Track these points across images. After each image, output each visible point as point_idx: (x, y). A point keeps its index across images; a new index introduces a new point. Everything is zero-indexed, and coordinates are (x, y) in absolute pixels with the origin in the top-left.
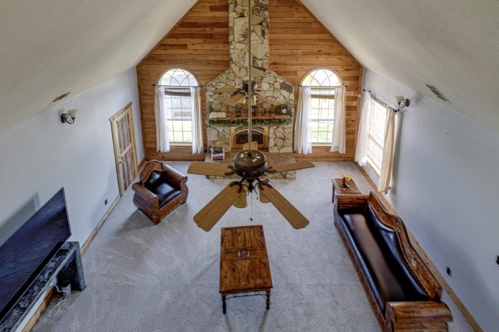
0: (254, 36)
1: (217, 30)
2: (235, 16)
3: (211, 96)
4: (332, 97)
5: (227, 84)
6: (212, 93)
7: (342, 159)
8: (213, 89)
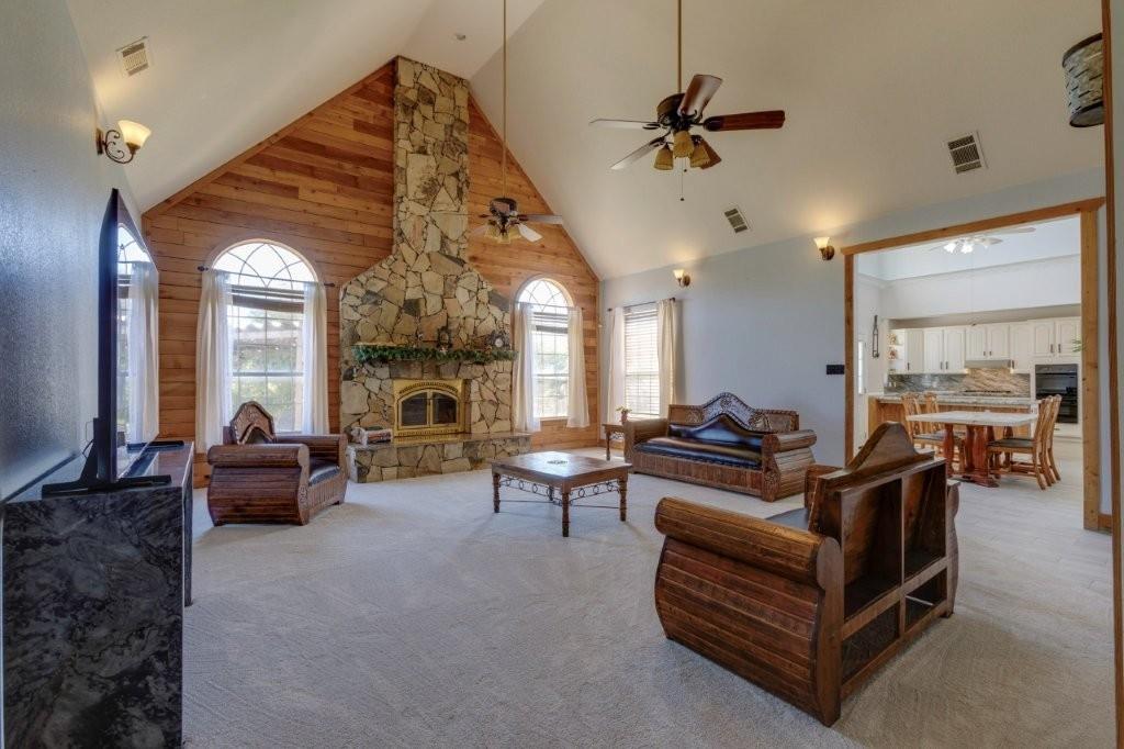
0: (442, 196)
1: (367, 172)
2: (410, 149)
3: (355, 308)
4: (564, 331)
5: (390, 284)
6: (358, 302)
7: (583, 444)
8: (361, 292)
